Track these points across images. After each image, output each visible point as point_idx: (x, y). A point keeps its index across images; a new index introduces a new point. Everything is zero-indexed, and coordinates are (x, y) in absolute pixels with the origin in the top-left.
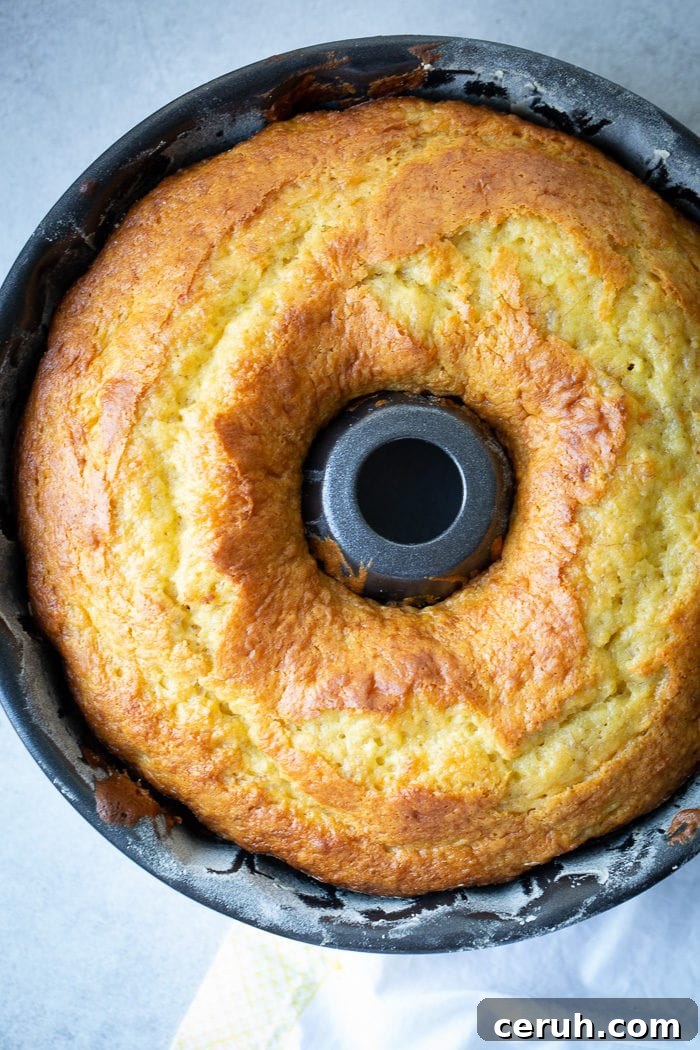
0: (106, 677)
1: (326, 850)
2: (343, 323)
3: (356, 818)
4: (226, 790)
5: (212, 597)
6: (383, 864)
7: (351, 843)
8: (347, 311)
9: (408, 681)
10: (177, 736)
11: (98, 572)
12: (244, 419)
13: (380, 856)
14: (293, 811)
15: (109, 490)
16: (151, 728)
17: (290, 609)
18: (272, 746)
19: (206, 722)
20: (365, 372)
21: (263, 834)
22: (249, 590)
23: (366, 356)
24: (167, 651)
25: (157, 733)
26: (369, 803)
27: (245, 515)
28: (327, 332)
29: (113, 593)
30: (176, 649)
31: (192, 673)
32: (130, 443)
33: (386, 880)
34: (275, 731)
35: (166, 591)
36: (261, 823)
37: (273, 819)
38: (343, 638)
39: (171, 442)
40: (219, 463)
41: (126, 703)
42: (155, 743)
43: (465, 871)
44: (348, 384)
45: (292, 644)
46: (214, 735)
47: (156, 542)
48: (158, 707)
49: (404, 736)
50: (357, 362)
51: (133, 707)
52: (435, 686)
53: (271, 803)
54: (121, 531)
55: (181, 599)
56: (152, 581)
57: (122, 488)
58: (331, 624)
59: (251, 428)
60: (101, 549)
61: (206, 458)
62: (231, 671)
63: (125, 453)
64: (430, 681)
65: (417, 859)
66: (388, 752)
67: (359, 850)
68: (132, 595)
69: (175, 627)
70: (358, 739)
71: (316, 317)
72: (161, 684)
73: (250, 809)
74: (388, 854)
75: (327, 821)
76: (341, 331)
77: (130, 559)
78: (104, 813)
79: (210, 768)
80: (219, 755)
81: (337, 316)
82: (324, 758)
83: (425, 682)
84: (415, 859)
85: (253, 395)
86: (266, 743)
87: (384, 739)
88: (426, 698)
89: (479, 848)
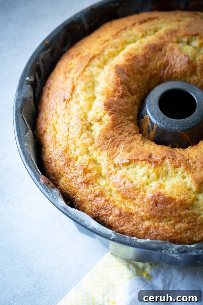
0: (56, 145)
1: (120, 215)
2: (166, 52)
3: (135, 205)
4: (89, 188)
5: (100, 120)
6: (140, 225)
7: (130, 215)
8: (168, 49)
9: (164, 156)
10: (75, 165)
11: (62, 109)
12: (125, 69)
13: (140, 222)
14: (111, 200)
15: (74, 83)
16: (67, 162)
17: (127, 132)
18: (109, 172)
19: (87, 162)
20: (170, 71)
21: (98, 207)
22: (114, 119)
23: (171, 65)
24: (80, 135)
25: (68, 165)
26: (140, 196)
27: (118, 97)
28: (160, 53)
29: (66, 116)
30: (83, 135)
31: (87, 144)
32: (84, 71)
33: (140, 232)
34: (111, 168)
35: (85, 117)
36: (98, 202)
37: (103, 201)
38: (143, 145)
39: (98, 74)
40: (113, 79)
41: (60, 153)
42: (67, 169)
43: (171, 234)
44: (163, 75)
45: (125, 141)
46: (89, 168)
47: (85, 100)
48: (72, 156)
49: (158, 176)
50: (168, 68)
51: (62, 155)
52: (173, 159)
53: (104, 196)
54: (74, 96)
55: (89, 120)
56: (81, 112)
57: (78, 83)
58: (140, 141)
59: (127, 73)
60: (66, 102)
61: (109, 77)
62: (101, 144)
63: (82, 72)
64: (172, 157)
65: (154, 225)
66: (151, 182)
67: (132, 218)
68: (72, 117)
69: (84, 127)
70: (141, 174)
71: (157, 48)
72: (75, 150)
73: (96, 196)
74: (143, 222)
75: (123, 206)
76: (164, 55)
77: (75, 106)
78: (42, 181)
79: (85, 179)
80: (89, 175)
81: (164, 50)
82: (127, 177)
83: (170, 157)
84: (153, 225)
85: (130, 63)
86: (107, 171)
87: (150, 176)
88: (169, 162)
89: (177, 226)
